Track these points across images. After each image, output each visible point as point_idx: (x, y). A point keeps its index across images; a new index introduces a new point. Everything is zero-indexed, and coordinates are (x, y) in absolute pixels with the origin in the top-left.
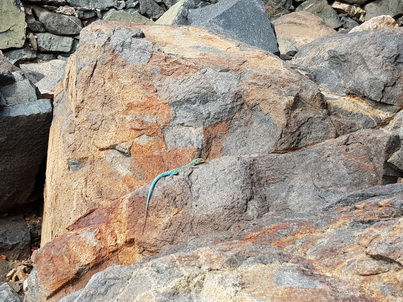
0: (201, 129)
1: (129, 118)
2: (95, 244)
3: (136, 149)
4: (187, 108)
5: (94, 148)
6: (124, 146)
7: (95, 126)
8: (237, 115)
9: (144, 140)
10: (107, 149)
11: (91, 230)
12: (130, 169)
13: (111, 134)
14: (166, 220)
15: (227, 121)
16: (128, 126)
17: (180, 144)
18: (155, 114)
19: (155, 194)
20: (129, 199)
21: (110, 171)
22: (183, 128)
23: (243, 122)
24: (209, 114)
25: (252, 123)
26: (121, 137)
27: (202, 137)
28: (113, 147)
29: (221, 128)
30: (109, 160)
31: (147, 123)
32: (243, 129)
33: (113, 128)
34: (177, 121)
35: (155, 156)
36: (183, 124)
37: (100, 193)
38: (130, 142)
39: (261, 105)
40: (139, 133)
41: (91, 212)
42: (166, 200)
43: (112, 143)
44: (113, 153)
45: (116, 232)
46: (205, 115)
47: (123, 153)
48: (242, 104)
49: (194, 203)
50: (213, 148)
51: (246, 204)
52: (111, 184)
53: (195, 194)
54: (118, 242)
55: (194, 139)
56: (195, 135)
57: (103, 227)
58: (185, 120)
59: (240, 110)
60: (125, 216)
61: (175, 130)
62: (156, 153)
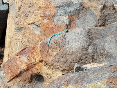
0: (67, 17)
1: (39, 12)
3: (42, 24)
4: (62, 9)
5: (26, 24)
6: (38, 23)
7: (26, 15)
8: (81, 12)
9: (45, 21)
10: (31, 24)
11: (25, 56)
12: (40, 32)
13: (33, 18)
14: (56, 53)
15: (77, 14)
16: (39, 15)
17: (60, 23)
18: (50, 11)
19: (51, 42)
20: (41, 44)
21: (32, 33)
22: (61, 16)
23: (83, 14)
25: (87, 15)
26: (37, 19)
27: (68, 20)
28: (33, 23)
29: (75, 17)
30: (32, 28)
31: (47, 14)
32: (84, 17)
33: (33, 16)
34: (58, 14)
35: (50, 27)
36: (60, 15)
37: (28, 41)
38: (40, 22)
39: (91, 8)
40: (43, 18)
41: (25, 49)
43: (33, 22)
44: (33, 26)
45: (35, 57)
46: (69, 11)
47: (37, 26)
48: (83, 8)
49: (67, 46)
50: (72, 24)
51: (88, 47)
52: (32, 38)
53: (67, 43)
54: (36, 61)
55: (65, 21)
56: (65, 19)
57: (30, 55)
58: (61, 14)
59: (82, 10)
60: (39, 51)
61: (58, 17)
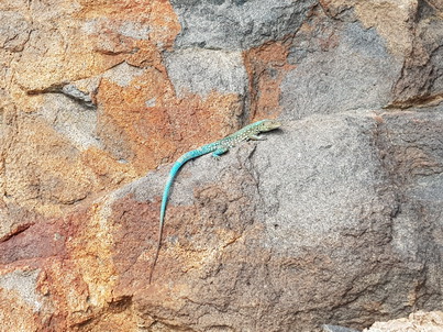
0: (237, 54)
1: (87, 28)
2: (38, 305)
3: (109, 94)
4: (206, 11)
5: (15, 89)
6: (84, 87)
7: (15, 43)
8: (304, 28)
9: (124, 76)
10: (45, 92)
11: (26, 274)
12: (98, 136)
13: (51, 61)
14: (209, 257)
15: (284, 40)
16: (87, 45)
17: (202, 86)
18: (144, 22)
19: (176, 199)
20: (114, 207)
21: (53, 140)
22: (205, 52)
23: (317, 43)
24: (251, 24)
25: (336, 45)
26: (75, 67)
27: (242, 72)
28: (57, 89)
29: (274, 53)
30: (49, 115)
31: (129, 40)
32: (319, 56)
33: (55, 47)
34: (191, 37)
35: (151, 110)
36: (202, 45)
37: (35, 186)
38: (95, 80)
39: (358, 10)
40: (112, 60)
41: (21, 230)
42: (205, 211)
43: (55, 81)
44: (58, 101)
45: (87, 278)
46: (243, 26)
47: (80, 101)
48: (315, 7)
49: (270, 221)
50: (262, 94)
52: (57, 169)
53: (270, 200)
54: (94, 302)
55: (228, 76)
56: (228, 66)
57: (55, 267)
58: (206, 37)
59: (309, 18)
60: (105, 243)
61: (188, 55)
62: (152, 103)
